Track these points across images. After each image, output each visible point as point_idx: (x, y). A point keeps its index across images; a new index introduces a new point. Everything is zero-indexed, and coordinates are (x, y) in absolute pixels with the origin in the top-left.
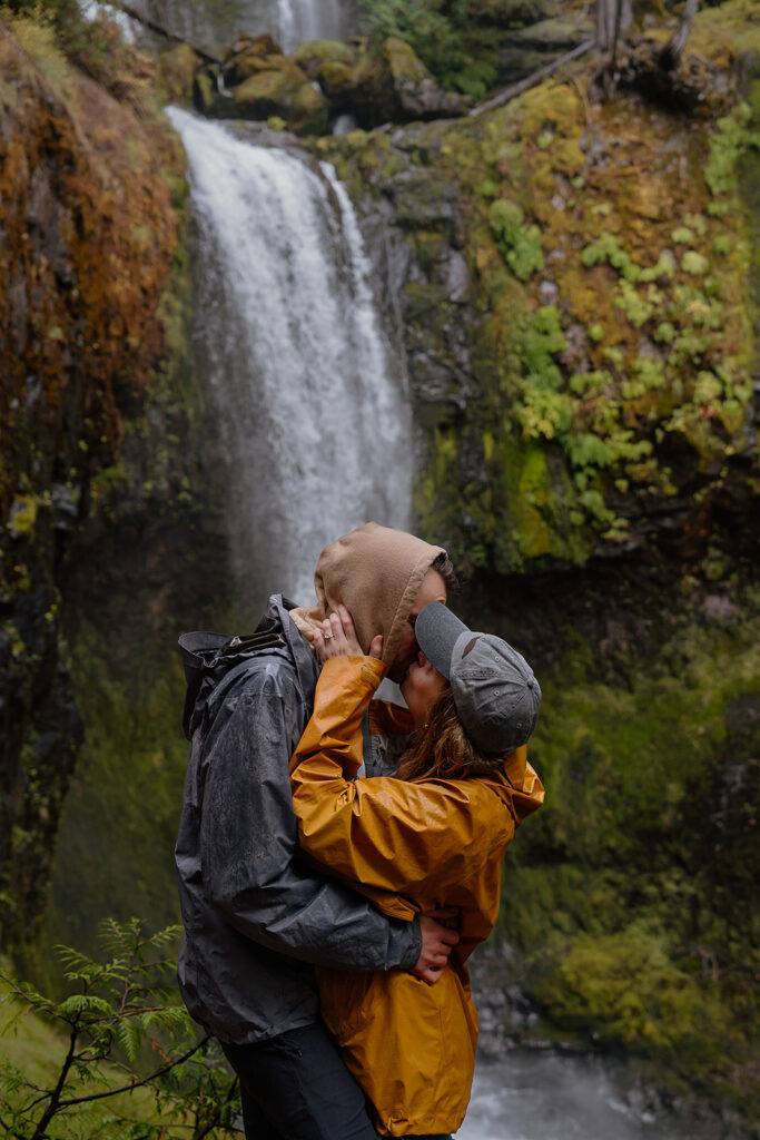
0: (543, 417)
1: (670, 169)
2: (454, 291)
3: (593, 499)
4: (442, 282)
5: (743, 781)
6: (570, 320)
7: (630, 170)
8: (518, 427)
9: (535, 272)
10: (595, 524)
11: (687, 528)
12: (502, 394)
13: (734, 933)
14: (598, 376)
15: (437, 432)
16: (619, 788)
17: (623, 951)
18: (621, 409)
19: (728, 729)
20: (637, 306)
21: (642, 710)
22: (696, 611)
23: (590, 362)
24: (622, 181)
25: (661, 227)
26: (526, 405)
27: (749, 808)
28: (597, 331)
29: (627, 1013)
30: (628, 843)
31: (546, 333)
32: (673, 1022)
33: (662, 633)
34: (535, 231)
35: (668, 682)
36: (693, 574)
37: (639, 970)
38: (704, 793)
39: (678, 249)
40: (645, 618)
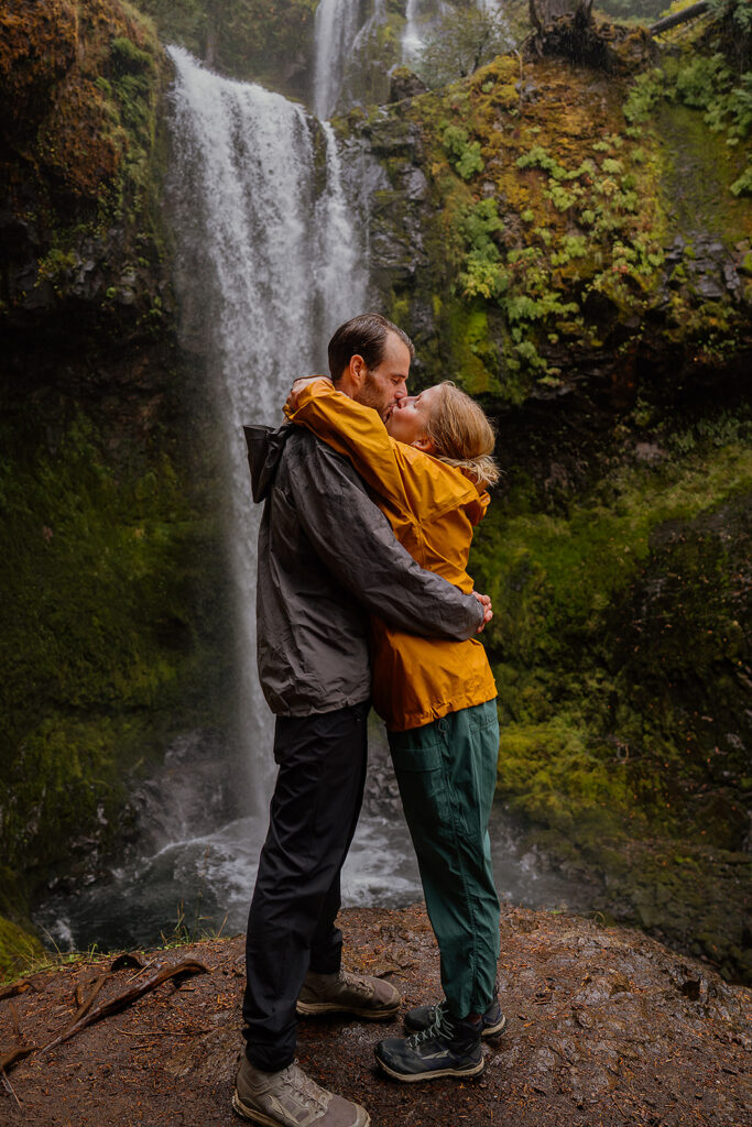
0: (483, 282)
1: (592, 103)
2: (414, 192)
3: (527, 348)
4: (404, 188)
5: (662, 591)
6: (507, 209)
7: (558, 104)
8: (460, 289)
9: (476, 173)
10: (530, 370)
11: (614, 377)
12: (448, 264)
13: (647, 727)
14: (531, 250)
15: (393, 293)
16: (551, 597)
17: (543, 737)
18: (550, 275)
19: (650, 547)
20: (564, 199)
21: (575, 533)
22: (629, 456)
23: (524, 242)
24: (553, 113)
25: (584, 142)
26: (468, 273)
27: (666, 615)
28: (528, 215)
29: (537, 788)
30: (558, 645)
31: (486, 218)
32: (578, 799)
33: (597, 471)
34: (477, 144)
35: (600, 510)
36: (625, 424)
37: (554, 754)
38: (627, 602)
39: (598, 157)
40: (582, 459)
